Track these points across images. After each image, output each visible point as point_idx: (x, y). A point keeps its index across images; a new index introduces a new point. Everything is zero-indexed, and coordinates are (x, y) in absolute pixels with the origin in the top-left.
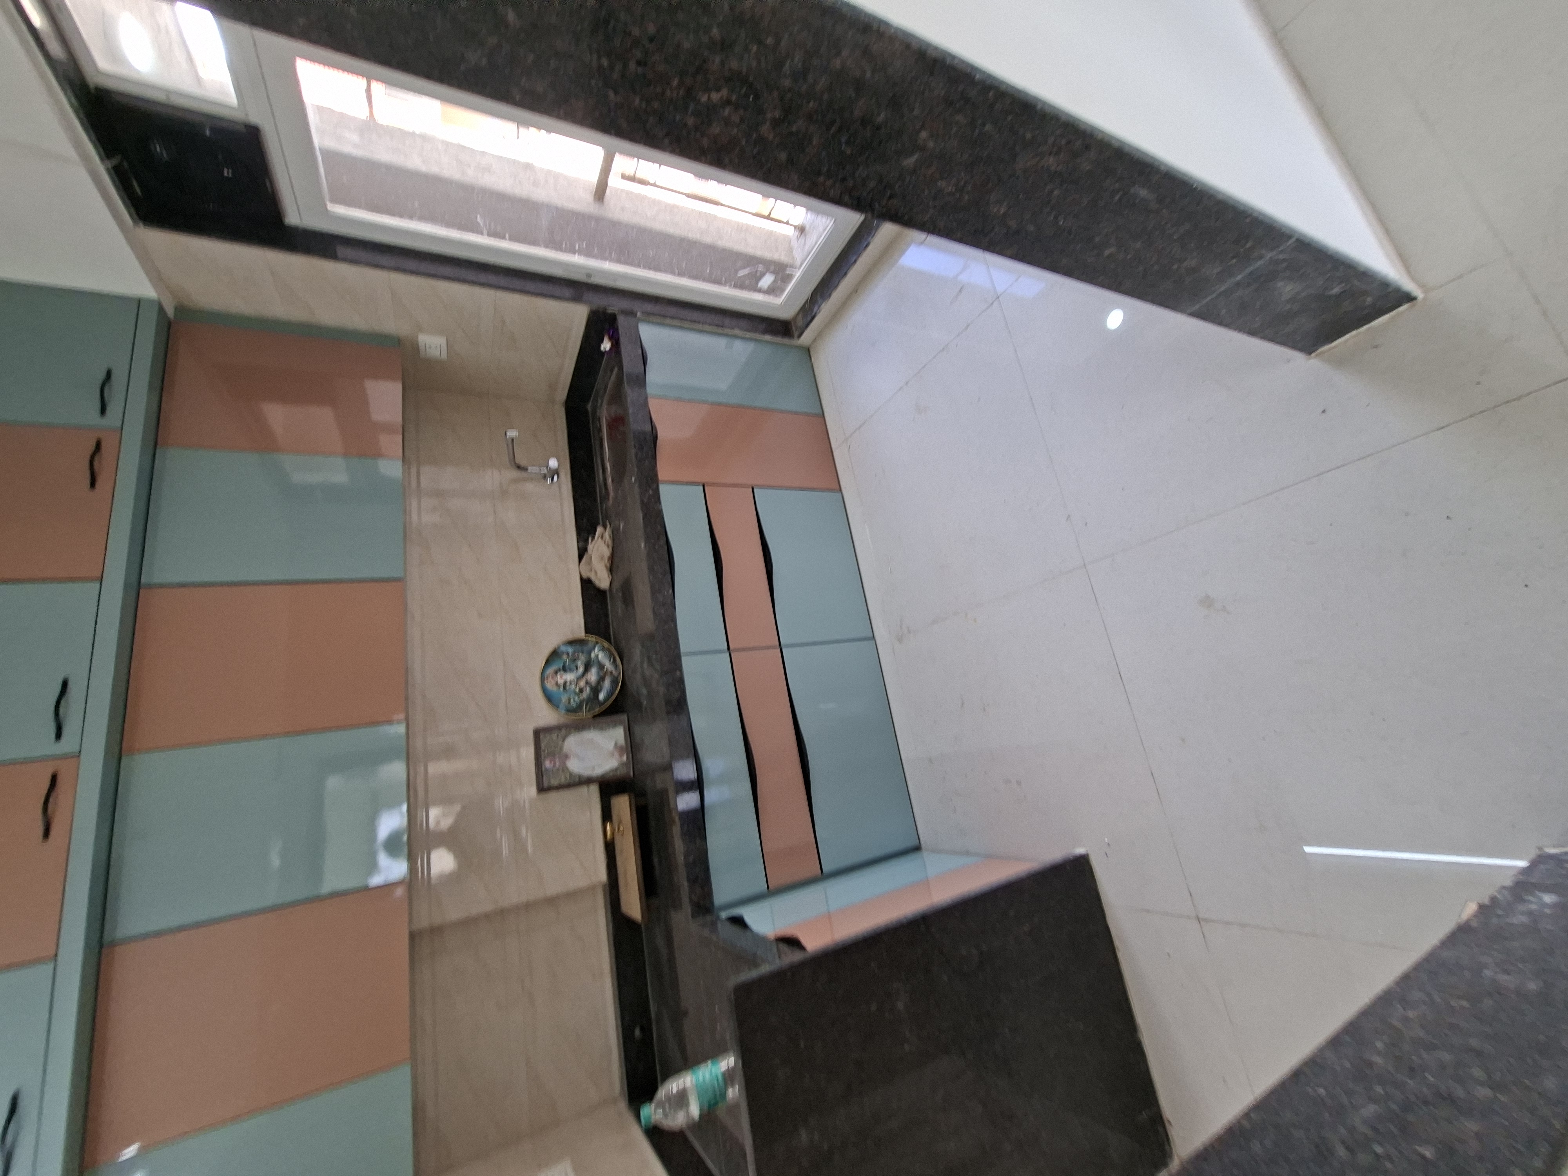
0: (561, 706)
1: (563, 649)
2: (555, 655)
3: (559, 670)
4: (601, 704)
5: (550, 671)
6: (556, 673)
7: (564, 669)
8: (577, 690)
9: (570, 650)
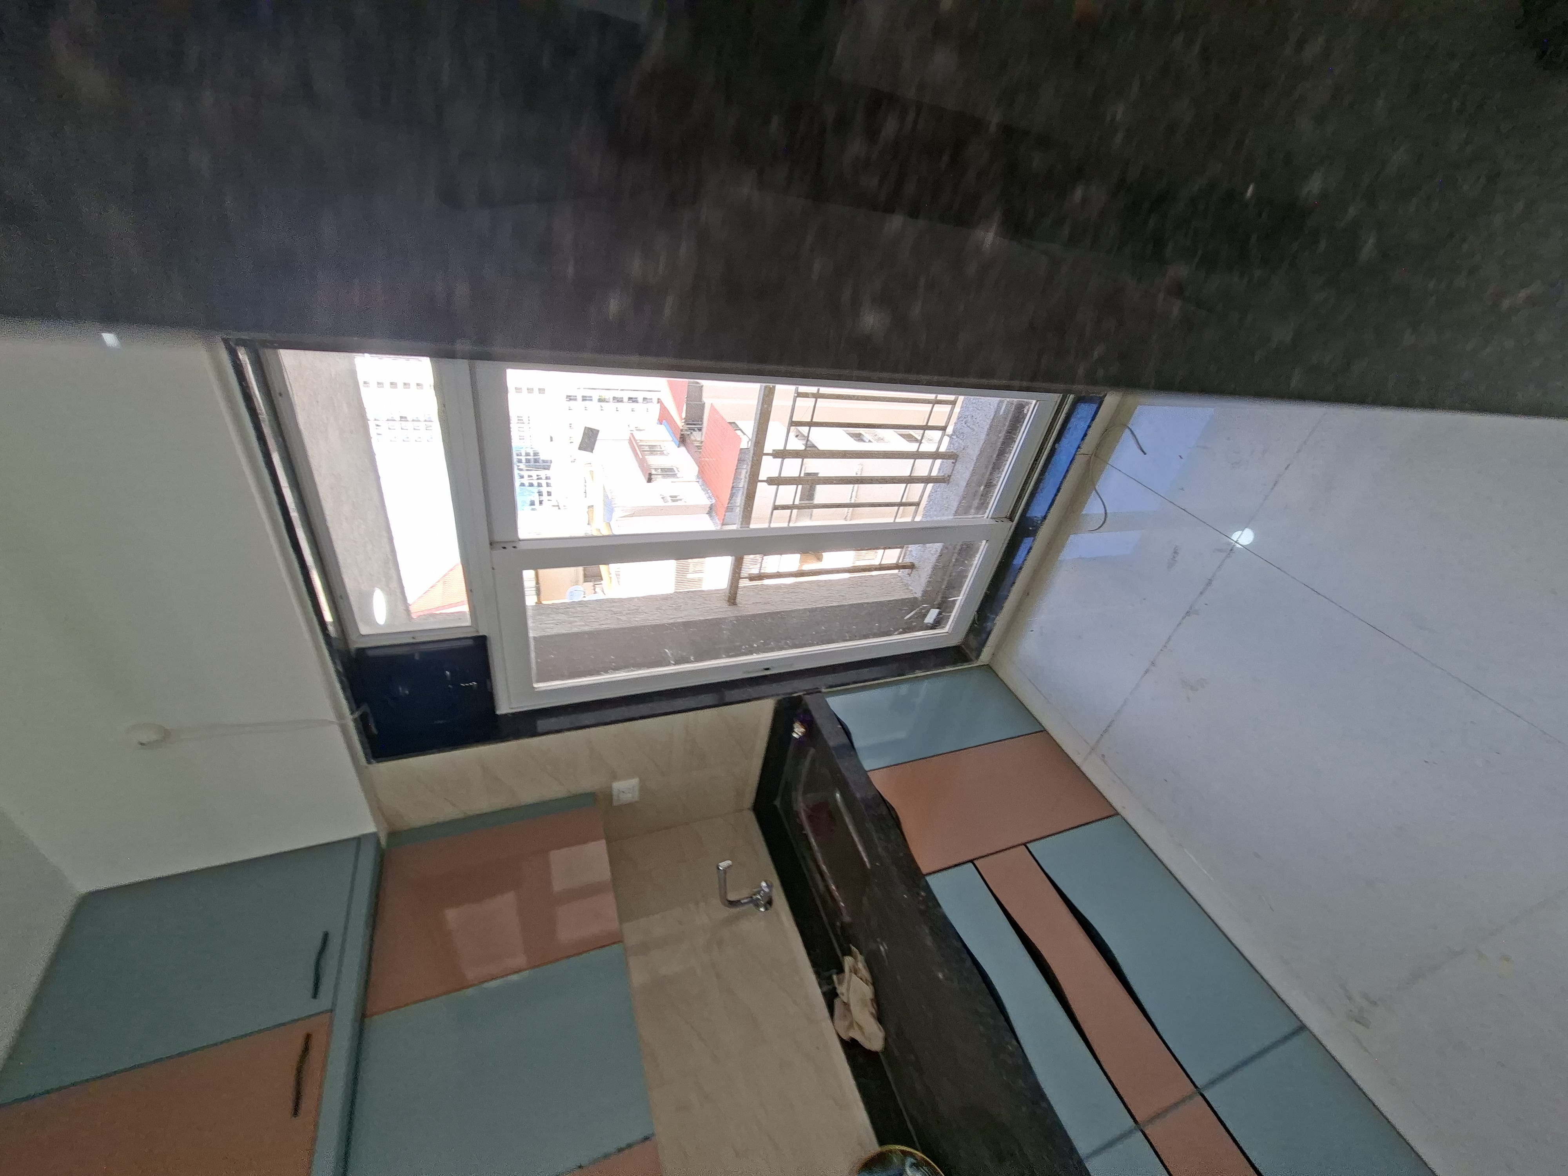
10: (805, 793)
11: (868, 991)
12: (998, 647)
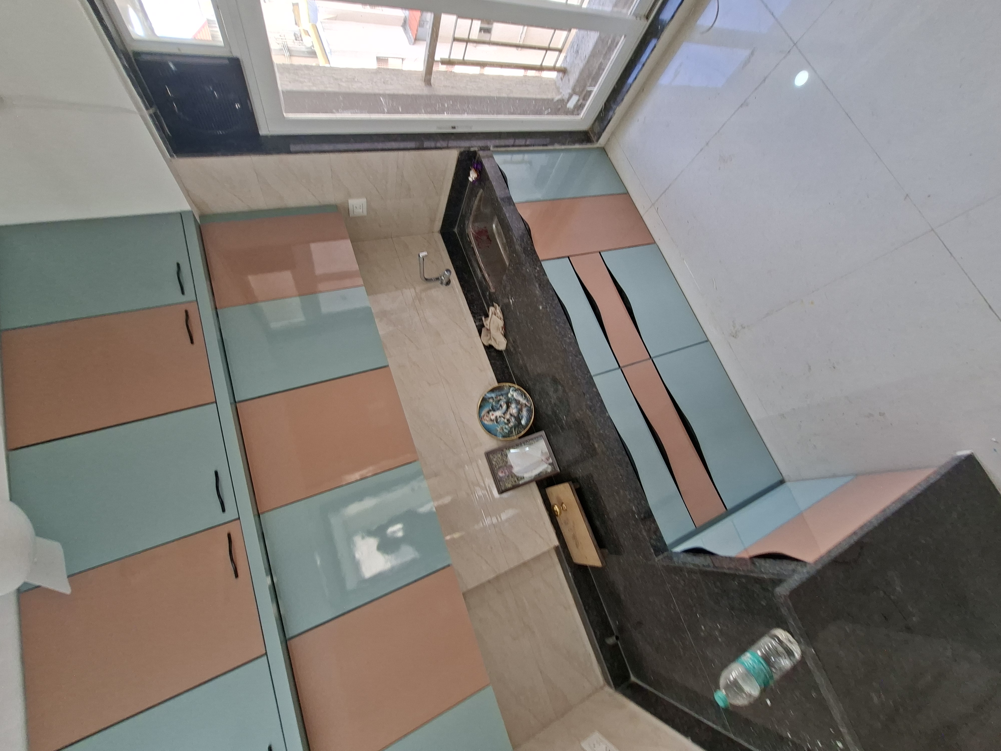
0: (498, 434)
1: (489, 395)
2: (484, 400)
3: (490, 411)
4: (524, 427)
5: (484, 412)
6: (488, 412)
7: (493, 409)
8: (506, 421)
9: (493, 395)
10: (474, 222)
11: (501, 323)
12: (613, 134)
